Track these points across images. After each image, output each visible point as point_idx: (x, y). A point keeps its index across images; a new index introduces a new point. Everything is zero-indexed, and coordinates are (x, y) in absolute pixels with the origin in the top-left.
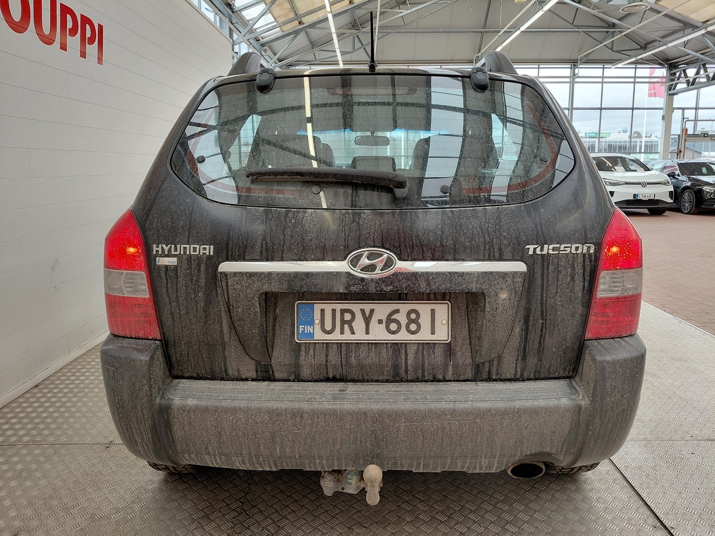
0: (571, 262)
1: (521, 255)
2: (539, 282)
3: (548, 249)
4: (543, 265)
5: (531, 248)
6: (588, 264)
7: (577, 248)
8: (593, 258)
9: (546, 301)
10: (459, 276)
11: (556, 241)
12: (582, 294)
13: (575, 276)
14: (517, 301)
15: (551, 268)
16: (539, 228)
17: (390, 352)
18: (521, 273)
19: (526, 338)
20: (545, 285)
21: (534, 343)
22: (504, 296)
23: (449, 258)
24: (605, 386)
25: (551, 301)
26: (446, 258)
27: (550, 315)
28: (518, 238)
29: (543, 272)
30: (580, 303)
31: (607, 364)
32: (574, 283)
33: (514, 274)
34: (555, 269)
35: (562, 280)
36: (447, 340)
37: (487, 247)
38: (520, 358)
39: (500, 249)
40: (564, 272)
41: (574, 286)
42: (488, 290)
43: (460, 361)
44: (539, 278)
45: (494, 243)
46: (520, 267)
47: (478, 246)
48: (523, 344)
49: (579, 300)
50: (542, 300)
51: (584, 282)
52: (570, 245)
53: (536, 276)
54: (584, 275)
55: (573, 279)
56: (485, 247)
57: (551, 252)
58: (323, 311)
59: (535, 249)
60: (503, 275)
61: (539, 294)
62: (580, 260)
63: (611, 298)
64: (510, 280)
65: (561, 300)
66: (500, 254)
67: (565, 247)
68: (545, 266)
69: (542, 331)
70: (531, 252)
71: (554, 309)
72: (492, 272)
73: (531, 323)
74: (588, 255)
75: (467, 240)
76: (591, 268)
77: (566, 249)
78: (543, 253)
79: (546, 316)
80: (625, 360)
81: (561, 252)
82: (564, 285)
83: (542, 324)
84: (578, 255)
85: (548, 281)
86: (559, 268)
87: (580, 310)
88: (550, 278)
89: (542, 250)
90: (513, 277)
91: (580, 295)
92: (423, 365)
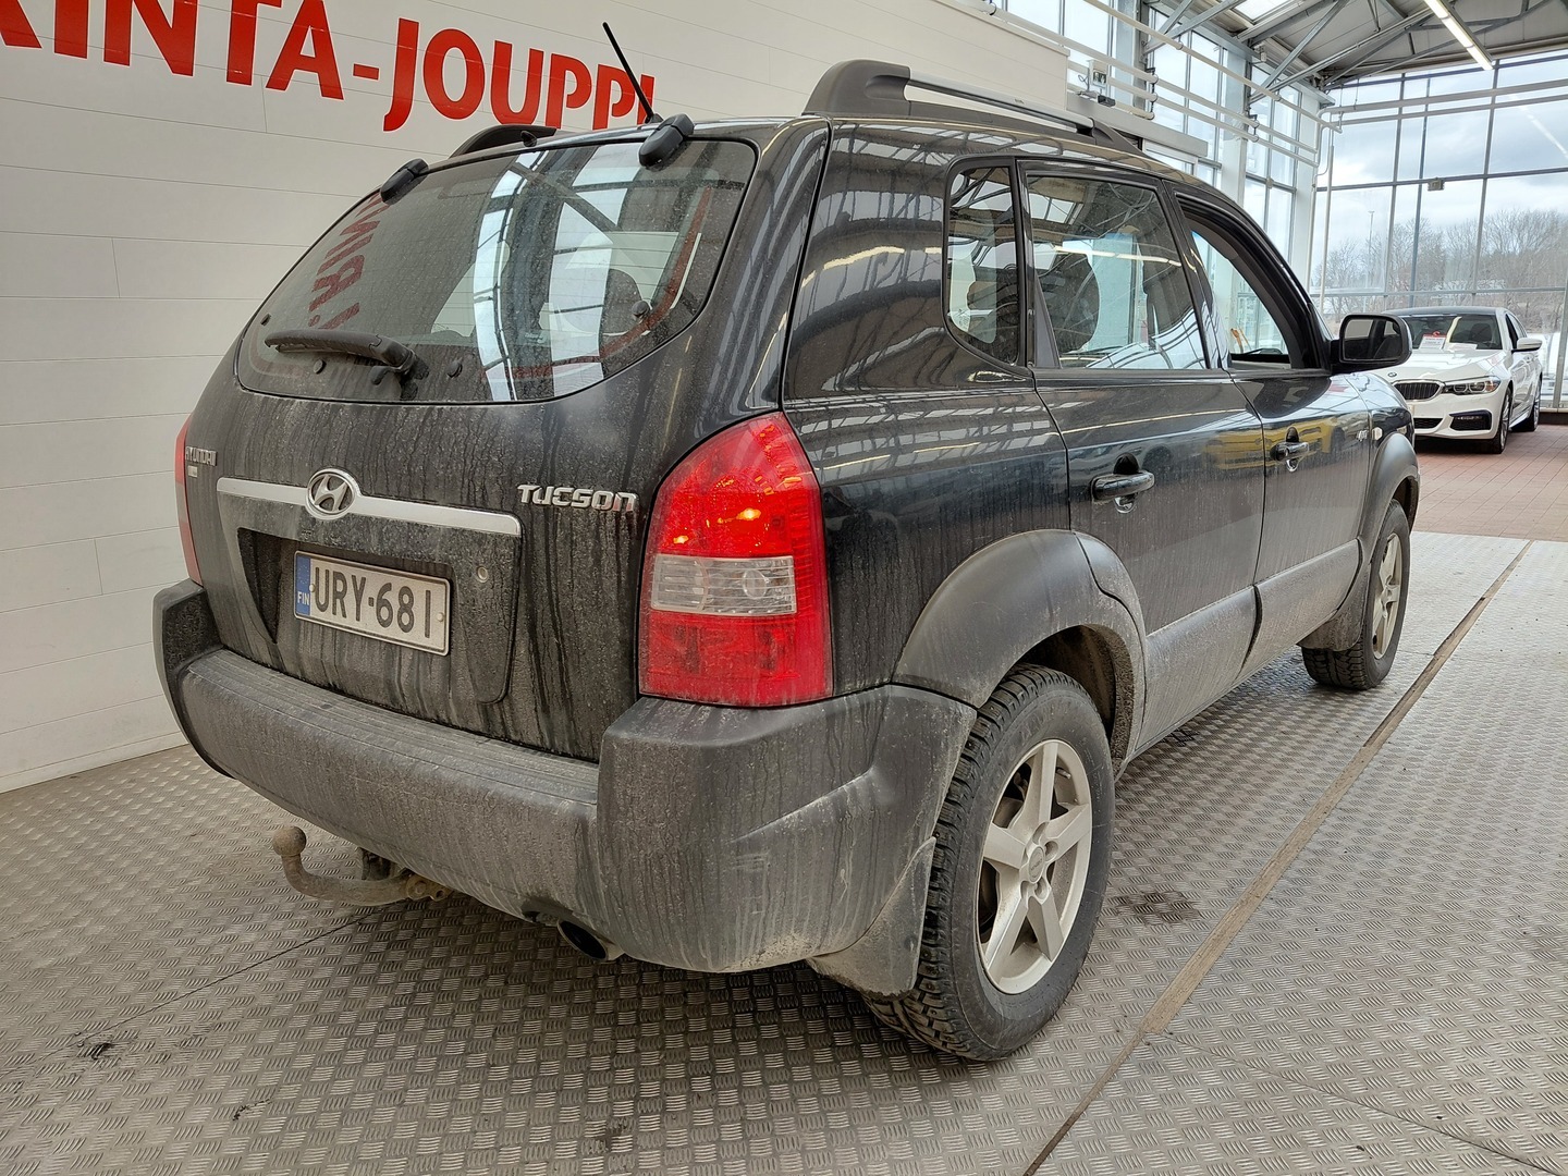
0: (593, 528)
1: (512, 502)
2: (542, 559)
3: (552, 497)
4: (547, 526)
5: (526, 489)
6: (625, 535)
7: (603, 498)
8: (635, 522)
9: (557, 600)
10: (420, 531)
11: (571, 480)
12: (618, 597)
13: (601, 556)
14: (506, 591)
15: (560, 534)
16: (550, 452)
17: (384, 657)
18: (509, 538)
19: (539, 669)
20: (552, 568)
21: (553, 685)
22: (482, 578)
23: (418, 497)
24: (613, 792)
25: (565, 602)
26: (414, 496)
27: (568, 630)
28: (511, 469)
29: (547, 540)
30: (616, 614)
31: (618, 746)
32: (600, 571)
33: (498, 539)
34: (566, 537)
35: (580, 561)
36: (443, 651)
37: (466, 481)
38: (539, 707)
39: (483, 488)
40: (581, 546)
41: (600, 576)
42: (458, 564)
43: (462, 693)
44: (542, 552)
45: (476, 474)
46: (509, 525)
47: (454, 477)
48: (536, 680)
49: (613, 608)
50: (551, 597)
51: (619, 572)
52: (589, 492)
53: (537, 548)
54: (618, 557)
55: (597, 561)
56: (463, 482)
57: (557, 502)
58: (317, 570)
59: (532, 492)
60: (480, 538)
61: (544, 584)
62: (611, 524)
63: (676, 615)
64: (489, 547)
65: (581, 603)
66: (483, 496)
67: (582, 495)
68: (551, 530)
69: (560, 660)
70: (524, 499)
71: (572, 619)
72: (464, 530)
73: (540, 641)
74: (626, 515)
75: (442, 466)
76: (630, 543)
77: (582, 498)
78: (544, 502)
79: (562, 632)
80: (655, 748)
81: (573, 504)
82: (584, 572)
83: (558, 645)
84: (606, 514)
85: (556, 560)
86: (572, 535)
87: (617, 629)
88: (559, 555)
89: (542, 496)
90: (495, 544)
91: (614, 597)
92: (418, 689)
